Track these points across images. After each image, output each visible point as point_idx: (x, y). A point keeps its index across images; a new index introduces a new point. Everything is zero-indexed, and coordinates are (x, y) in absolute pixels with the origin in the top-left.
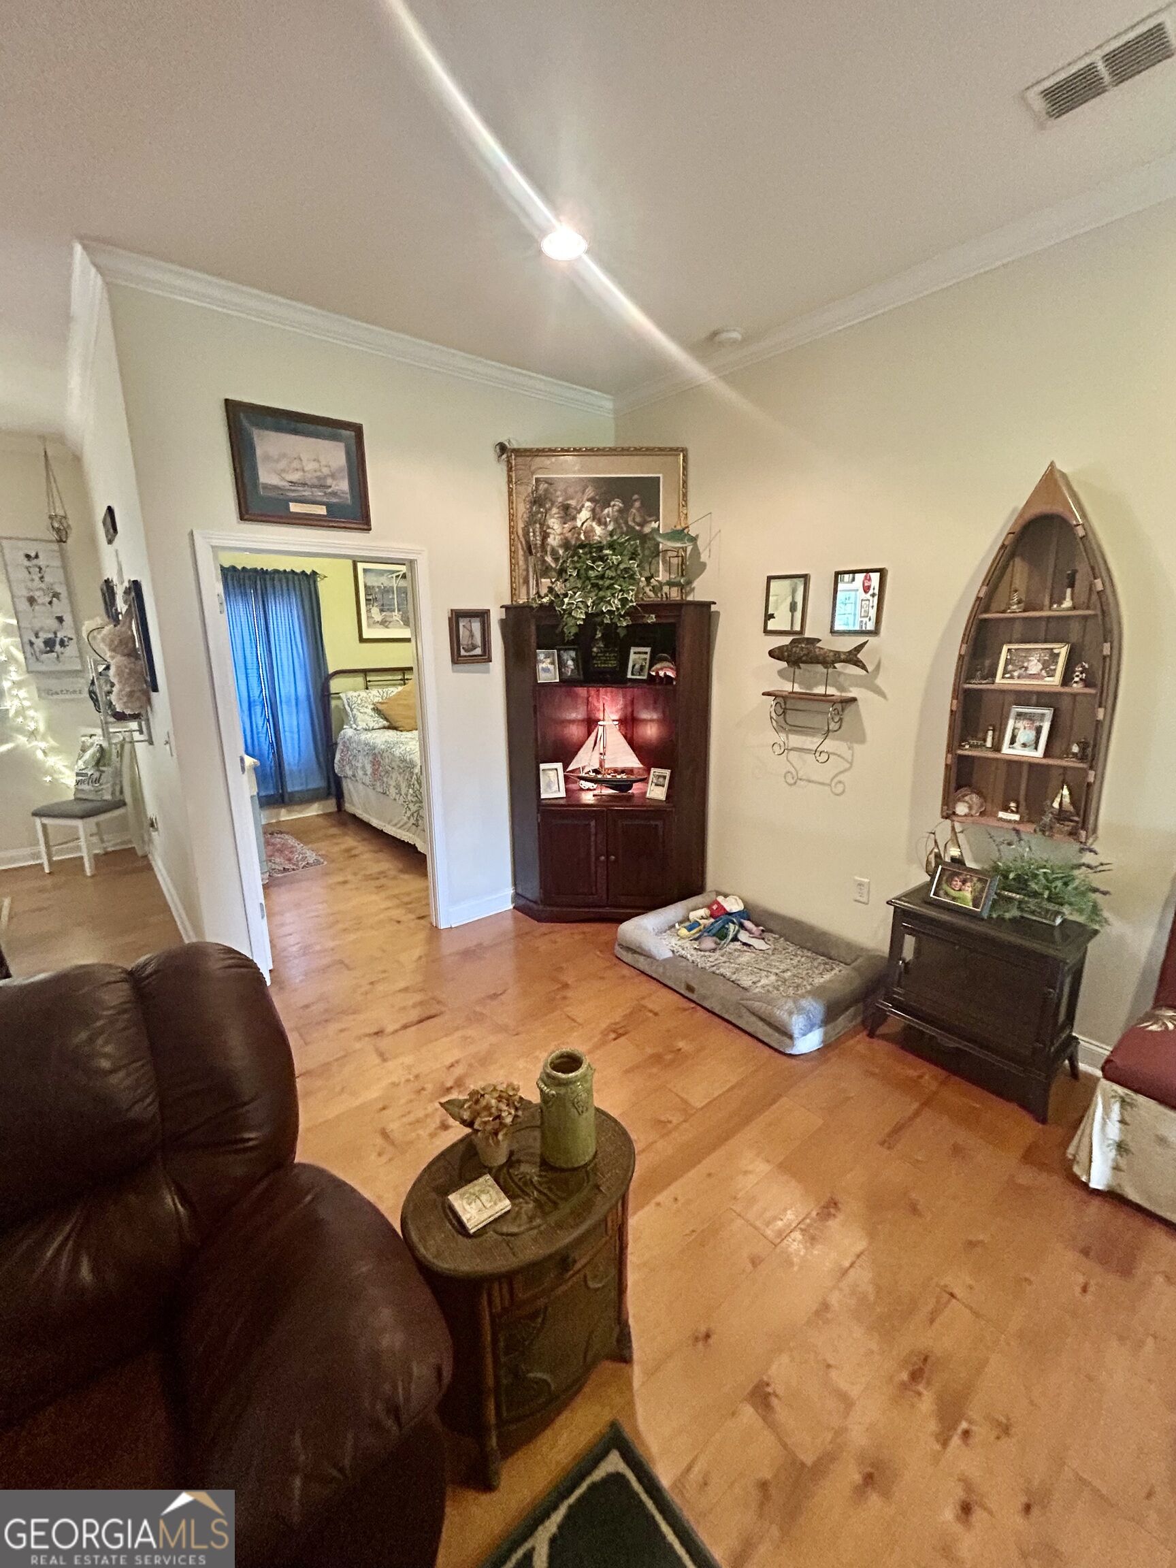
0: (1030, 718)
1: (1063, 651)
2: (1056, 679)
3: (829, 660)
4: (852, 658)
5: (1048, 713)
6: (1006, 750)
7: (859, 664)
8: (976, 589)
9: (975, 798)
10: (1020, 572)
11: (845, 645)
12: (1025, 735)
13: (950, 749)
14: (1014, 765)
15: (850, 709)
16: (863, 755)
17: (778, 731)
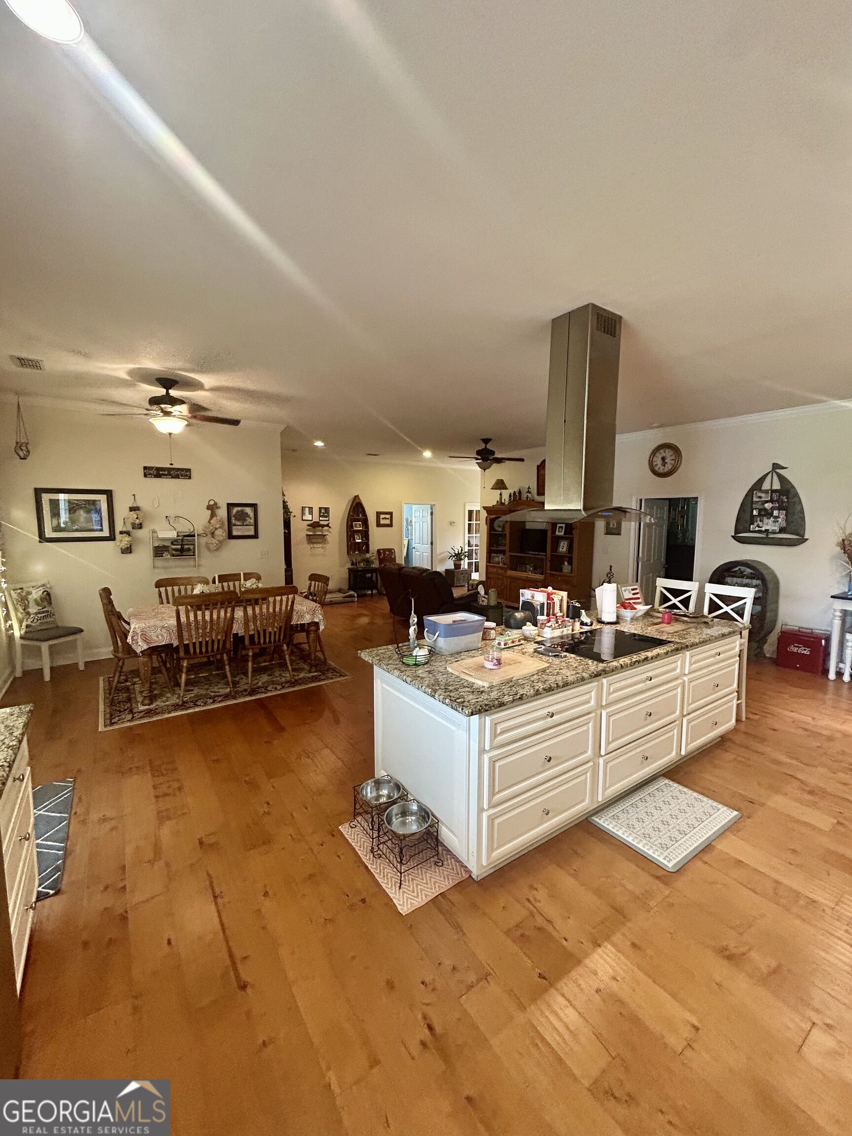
0: (359, 535)
1: (363, 523)
2: (362, 528)
3: (323, 526)
4: (327, 525)
5: (361, 534)
6: (355, 541)
7: (329, 527)
9: (351, 550)
10: (353, 509)
12: (358, 538)
13: (347, 542)
15: (326, 536)
16: (328, 546)
17: (308, 543)
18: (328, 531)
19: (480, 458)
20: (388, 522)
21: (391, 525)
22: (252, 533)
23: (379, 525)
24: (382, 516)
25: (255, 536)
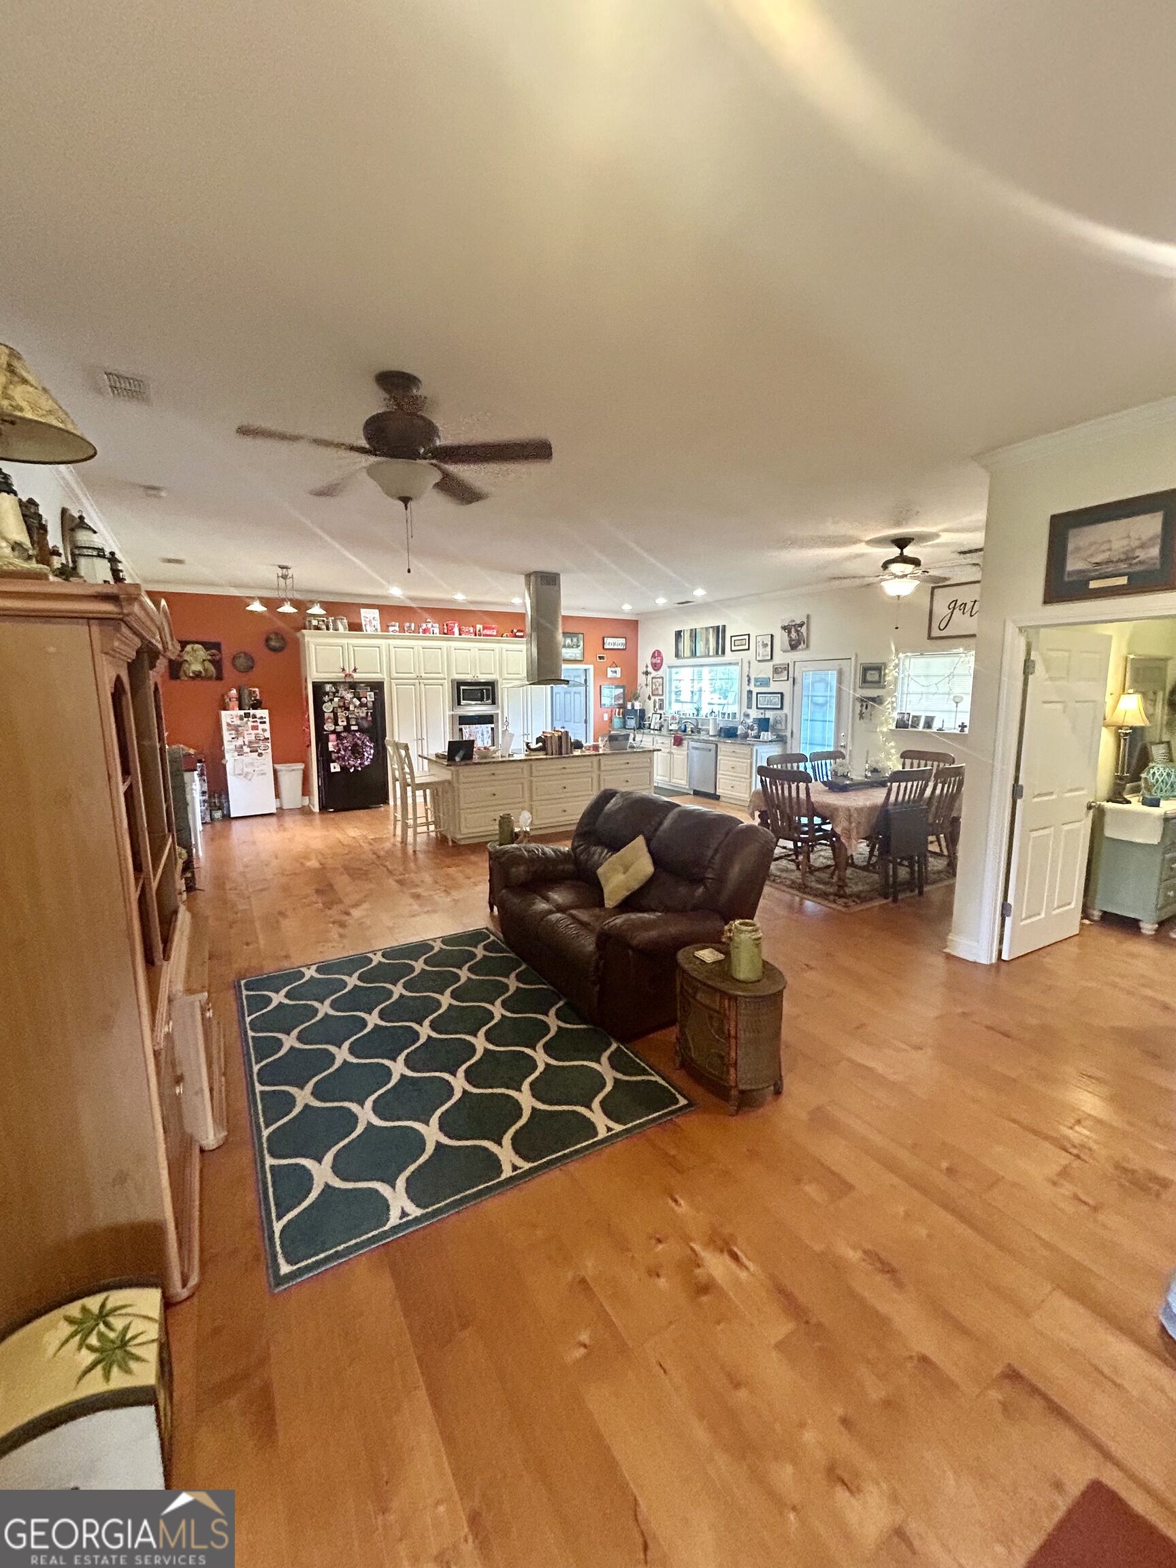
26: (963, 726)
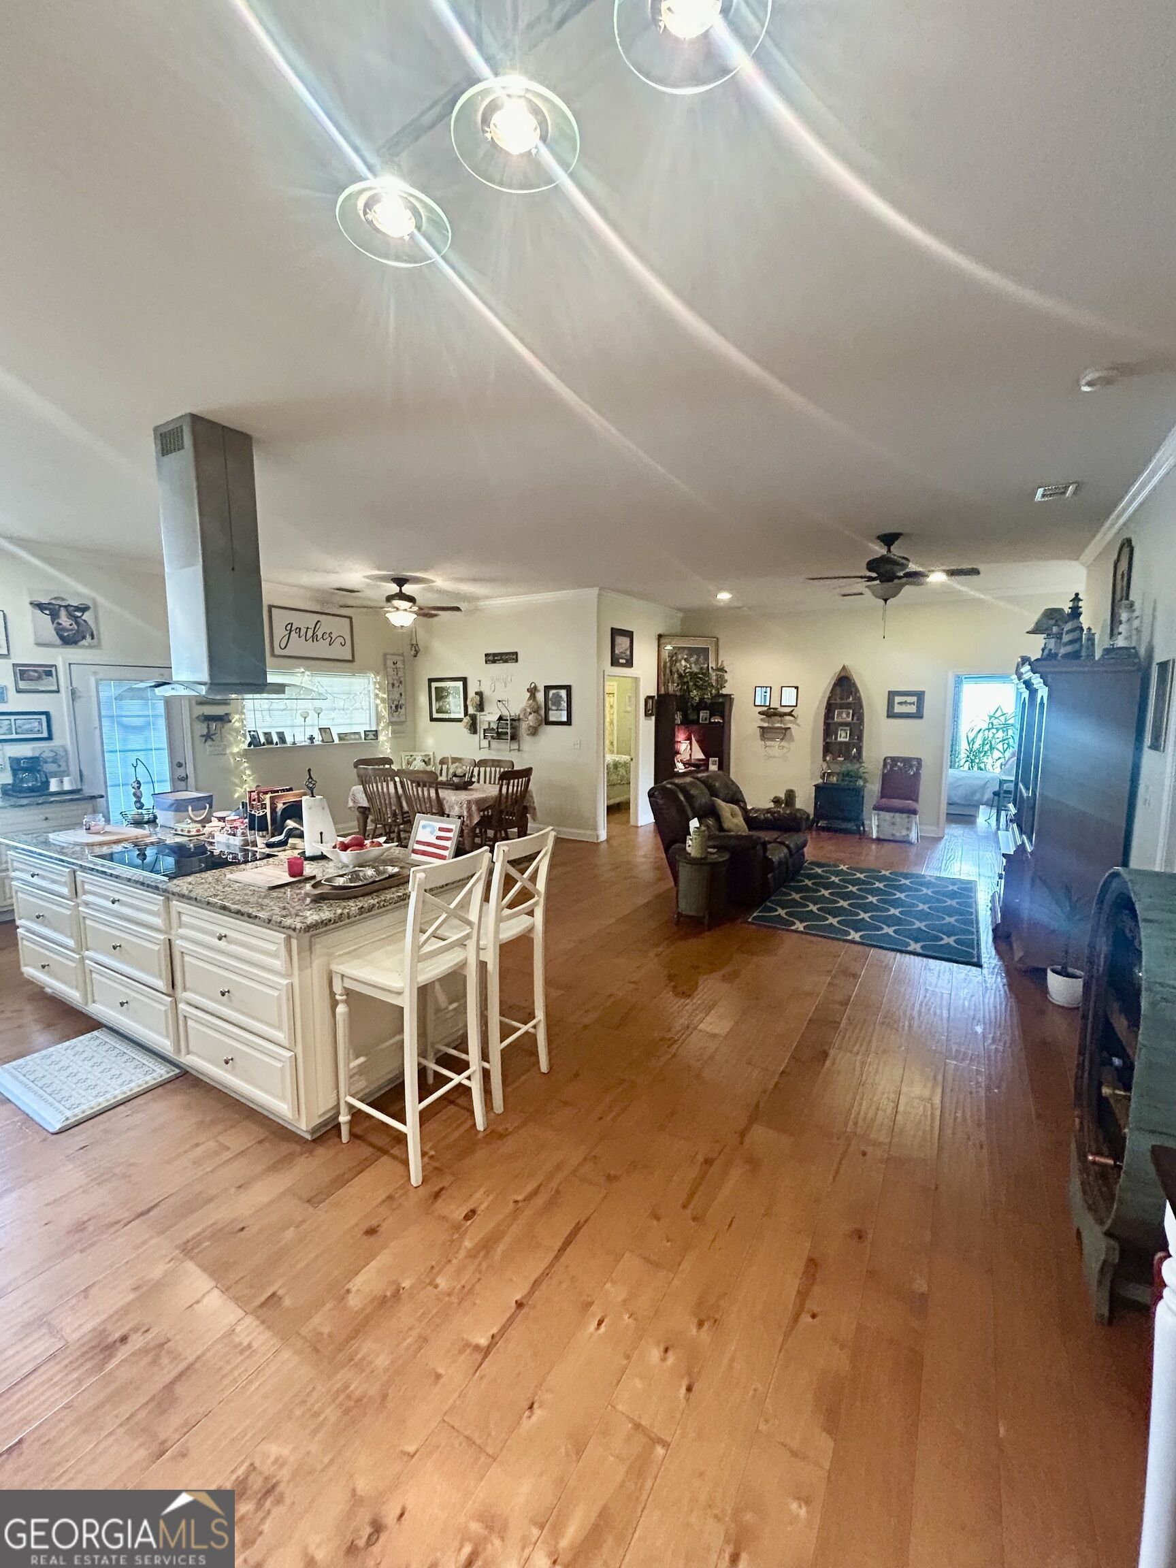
0: (845, 730)
1: (851, 711)
2: (850, 719)
3: (783, 715)
4: (790, 714)
5: (848, 728)
6: (839, 739)
7: (792, 716)
8: (828, 694)
9: (830, 755)
10: (838, 690)
11: (788, 710)
12: (843, 735)
13: (824, 740)
14: (841, 743)
15: (788, 731)
16: (793, 745)
17: (762, 740)
18: (791, 722)
19: (874, 575)
20: (912, 709)
21: (919, 715)
22: (564, 719)
23: (891, 715)
24: (898, 699)
25: (568, 723)
26: (312, 738)
